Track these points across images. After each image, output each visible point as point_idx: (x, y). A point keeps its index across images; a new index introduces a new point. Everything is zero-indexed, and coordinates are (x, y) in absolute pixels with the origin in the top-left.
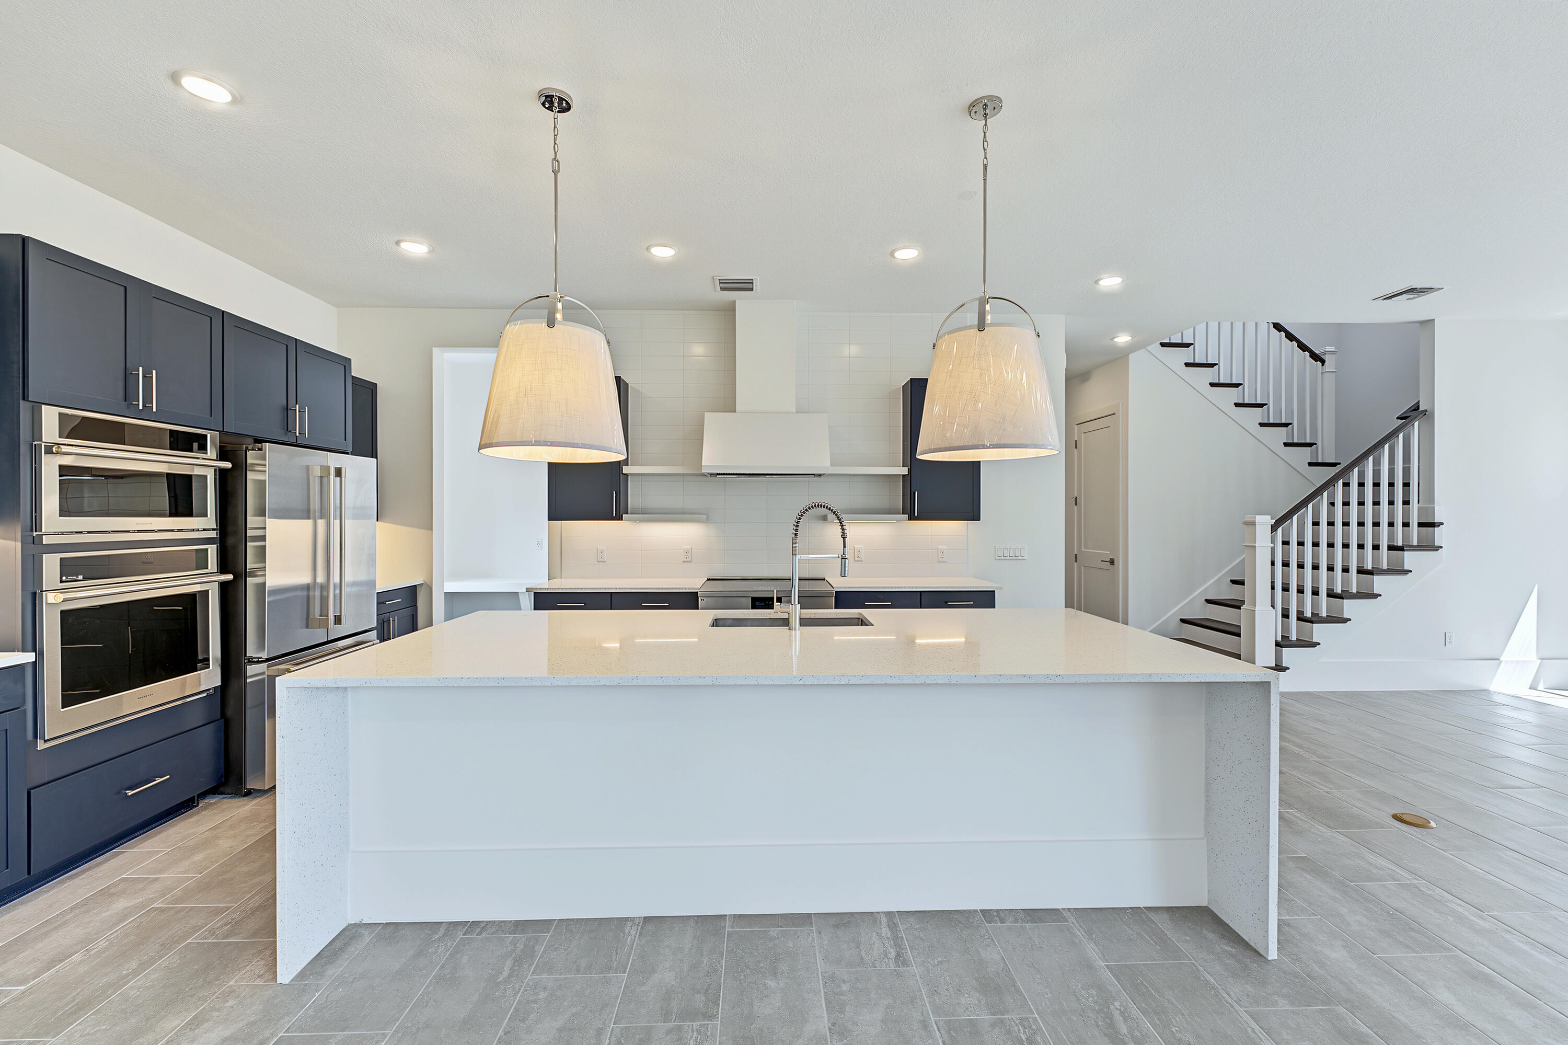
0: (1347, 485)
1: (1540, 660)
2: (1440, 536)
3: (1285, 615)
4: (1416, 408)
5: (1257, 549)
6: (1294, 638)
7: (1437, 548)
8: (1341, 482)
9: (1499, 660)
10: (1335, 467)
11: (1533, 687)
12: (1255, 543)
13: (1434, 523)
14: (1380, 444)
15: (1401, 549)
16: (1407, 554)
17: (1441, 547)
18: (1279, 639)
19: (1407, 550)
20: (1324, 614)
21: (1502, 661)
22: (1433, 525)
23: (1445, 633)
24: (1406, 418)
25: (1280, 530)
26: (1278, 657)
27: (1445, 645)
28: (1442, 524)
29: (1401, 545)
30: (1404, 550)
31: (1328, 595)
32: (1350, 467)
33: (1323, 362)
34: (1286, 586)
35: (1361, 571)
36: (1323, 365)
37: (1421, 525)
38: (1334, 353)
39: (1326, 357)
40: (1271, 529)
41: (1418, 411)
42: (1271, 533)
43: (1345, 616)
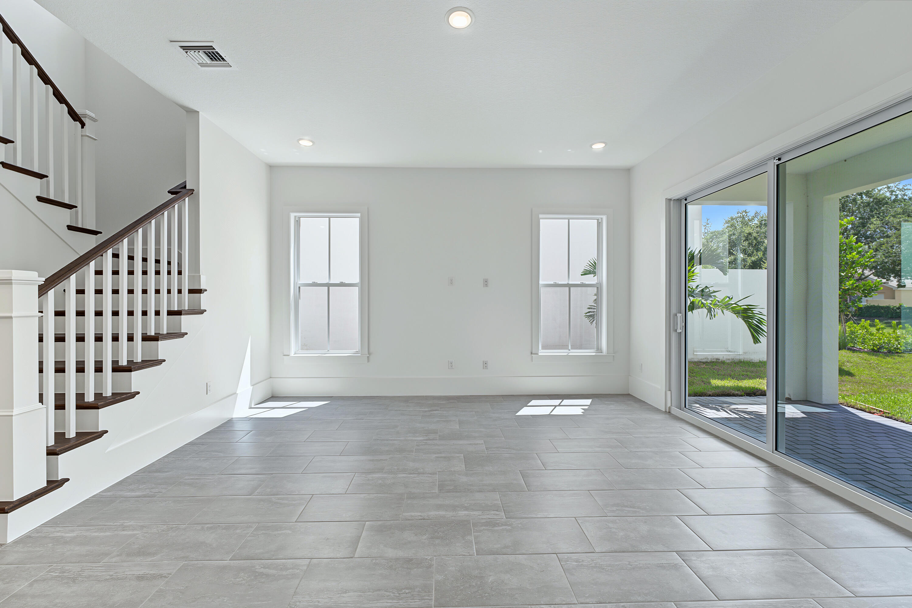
0: (116, 256)
1: (252, 387)
2: (204, 300)
3: (60, 405)
4: (183, 186)
5: (14, 319)
6: (72, 435)
7: (203, 312)
8: (110, 252)
9: (236, 393)
10: (96, 236)
11: (250, 406)
12: (12, 313)
13: (201, 290)
15: (179, 313)
16: (182, 317)
17: (205, 310)
19: (182, 314)
20: (108, 393)
21: (238, 394)
22: (200, 291)
23: (207, 383)
24: (177, 194)
25: (51, 293)
26: (51, 468)
27: (207, 394)
28: (206, 290)
29: (177, 310)
31: (114, 370)
33: (83, 125)
34: (60, 366)
35: (146, 338)
36: (82, 127)
37: (191, 291)
38: (94, 120)
39: (86, 121)
40: (38, 291)
41: (183, 190)
42: (39, 298)
43: (133, 390)
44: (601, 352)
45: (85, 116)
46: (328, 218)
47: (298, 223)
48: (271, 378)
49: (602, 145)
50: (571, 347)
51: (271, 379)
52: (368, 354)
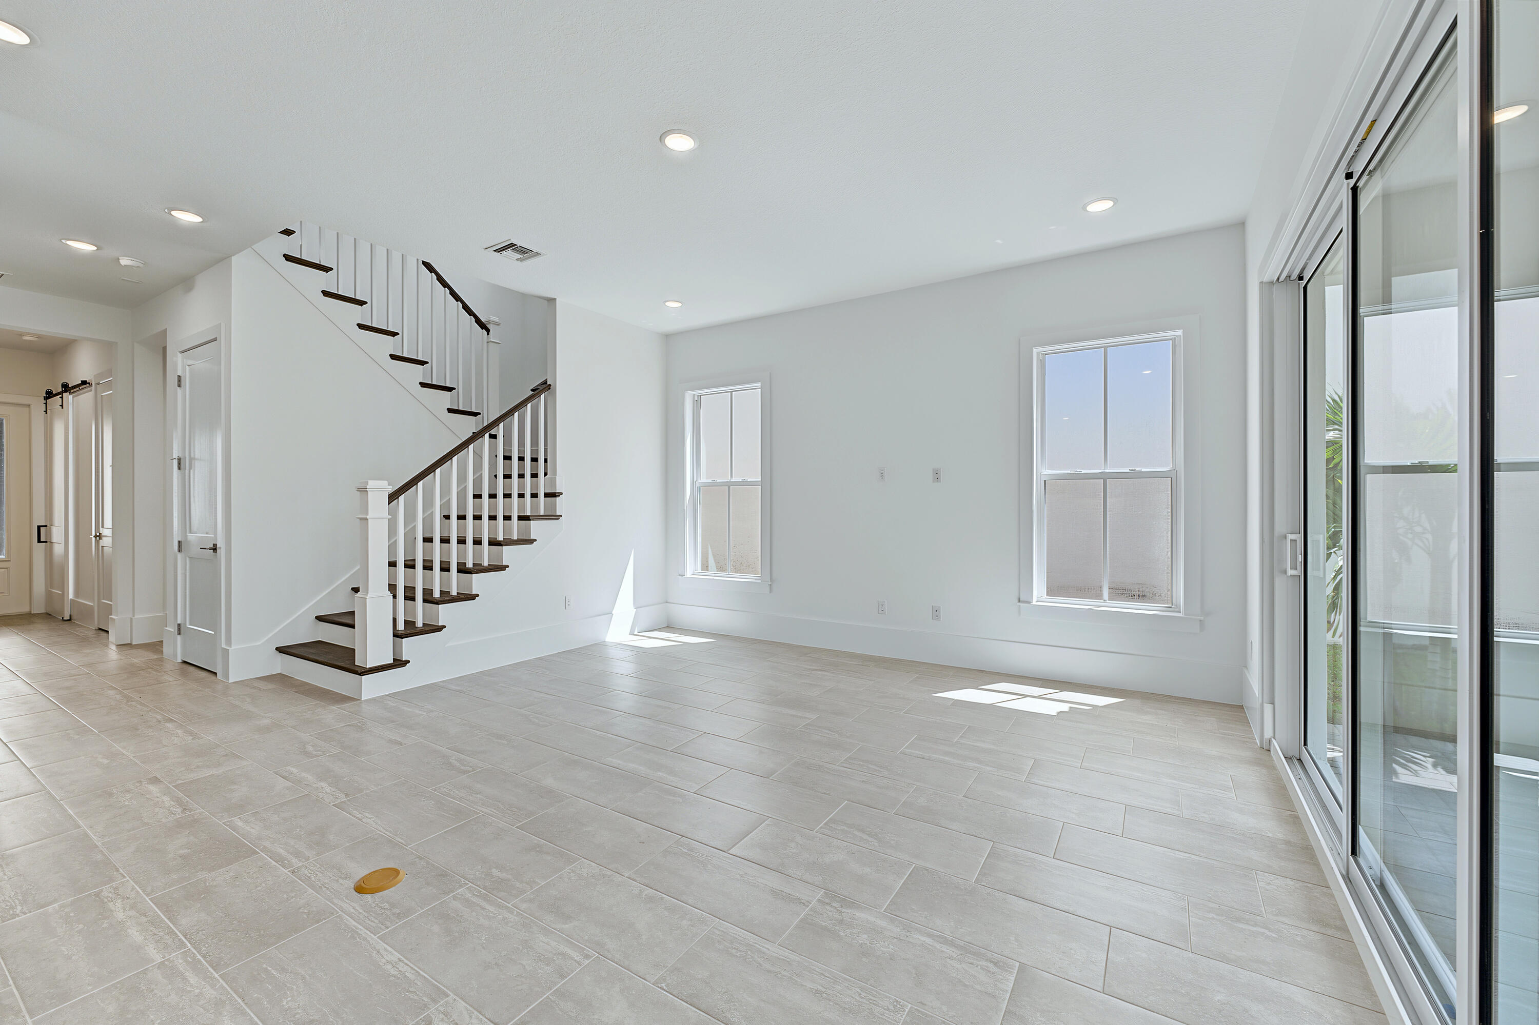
0: (493, 437)
1: (636, 609)
2: (561, 504)
3: (409, 597)
4: (545, 382)
5: (370, 521)
6: (419, 624)
7: (558, 517)
9: (611, 613)
11: (632, 634)
12: (368, 515)
13: (557, 493)
14: (510, 413)
15: (528, 519)
16: (533, 523)
17: (561, 516)
18: (401, 626)
19: (533, 520)
20: (454, 593)
21: (613, 614)
22: (556, 495)
23: (565, 597)
24: (537, 391)
25: (401, 500)
26: (396, 649)
27: (566, 608)
28: (561, 494)
29: (529, 515)
30: (530, 520)
31: (459, 571)
32: (495, 423)
33: (488, 331)
34: (428, 564)
35: (493, 543)
36: (488, 334)
37: (547, 495)
38: (498, 324)
39: (490, 327)
40: (389, 498)
41: (545, 386)
42: (389, 504)
43: (474, 592)
44: (1177, 610)
45: (489, 322)
46: (730, 393)
47: (697, 402)
48: (667, 602)
49: (1109, 204)
50: (1110, 595)
51: (667, 604)
52: (771, 582)
